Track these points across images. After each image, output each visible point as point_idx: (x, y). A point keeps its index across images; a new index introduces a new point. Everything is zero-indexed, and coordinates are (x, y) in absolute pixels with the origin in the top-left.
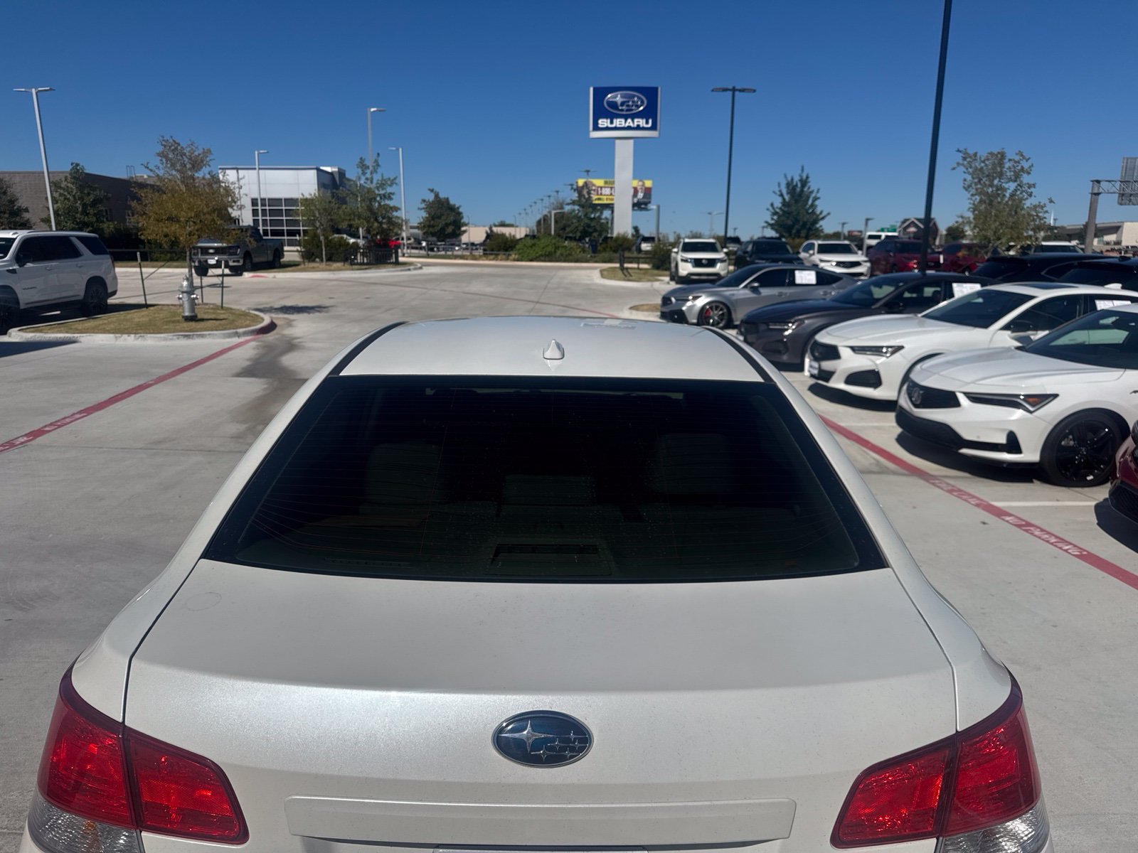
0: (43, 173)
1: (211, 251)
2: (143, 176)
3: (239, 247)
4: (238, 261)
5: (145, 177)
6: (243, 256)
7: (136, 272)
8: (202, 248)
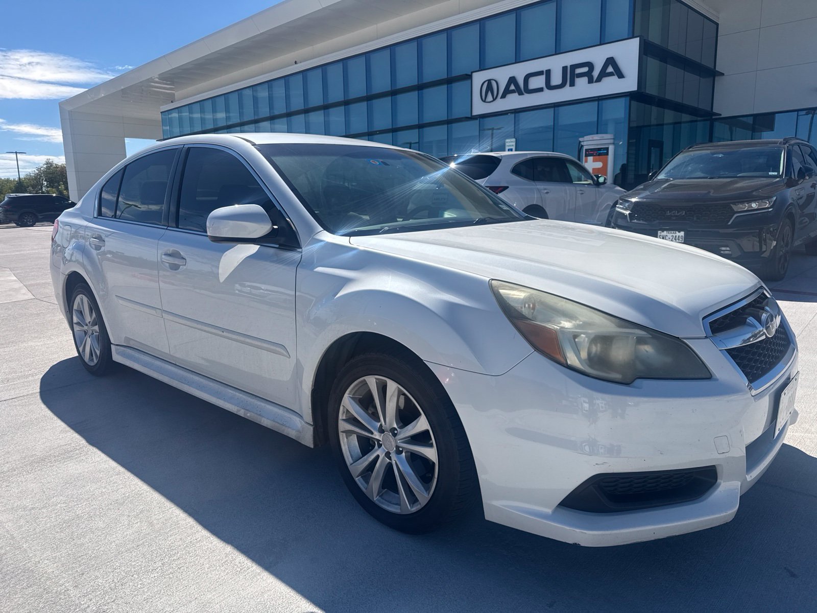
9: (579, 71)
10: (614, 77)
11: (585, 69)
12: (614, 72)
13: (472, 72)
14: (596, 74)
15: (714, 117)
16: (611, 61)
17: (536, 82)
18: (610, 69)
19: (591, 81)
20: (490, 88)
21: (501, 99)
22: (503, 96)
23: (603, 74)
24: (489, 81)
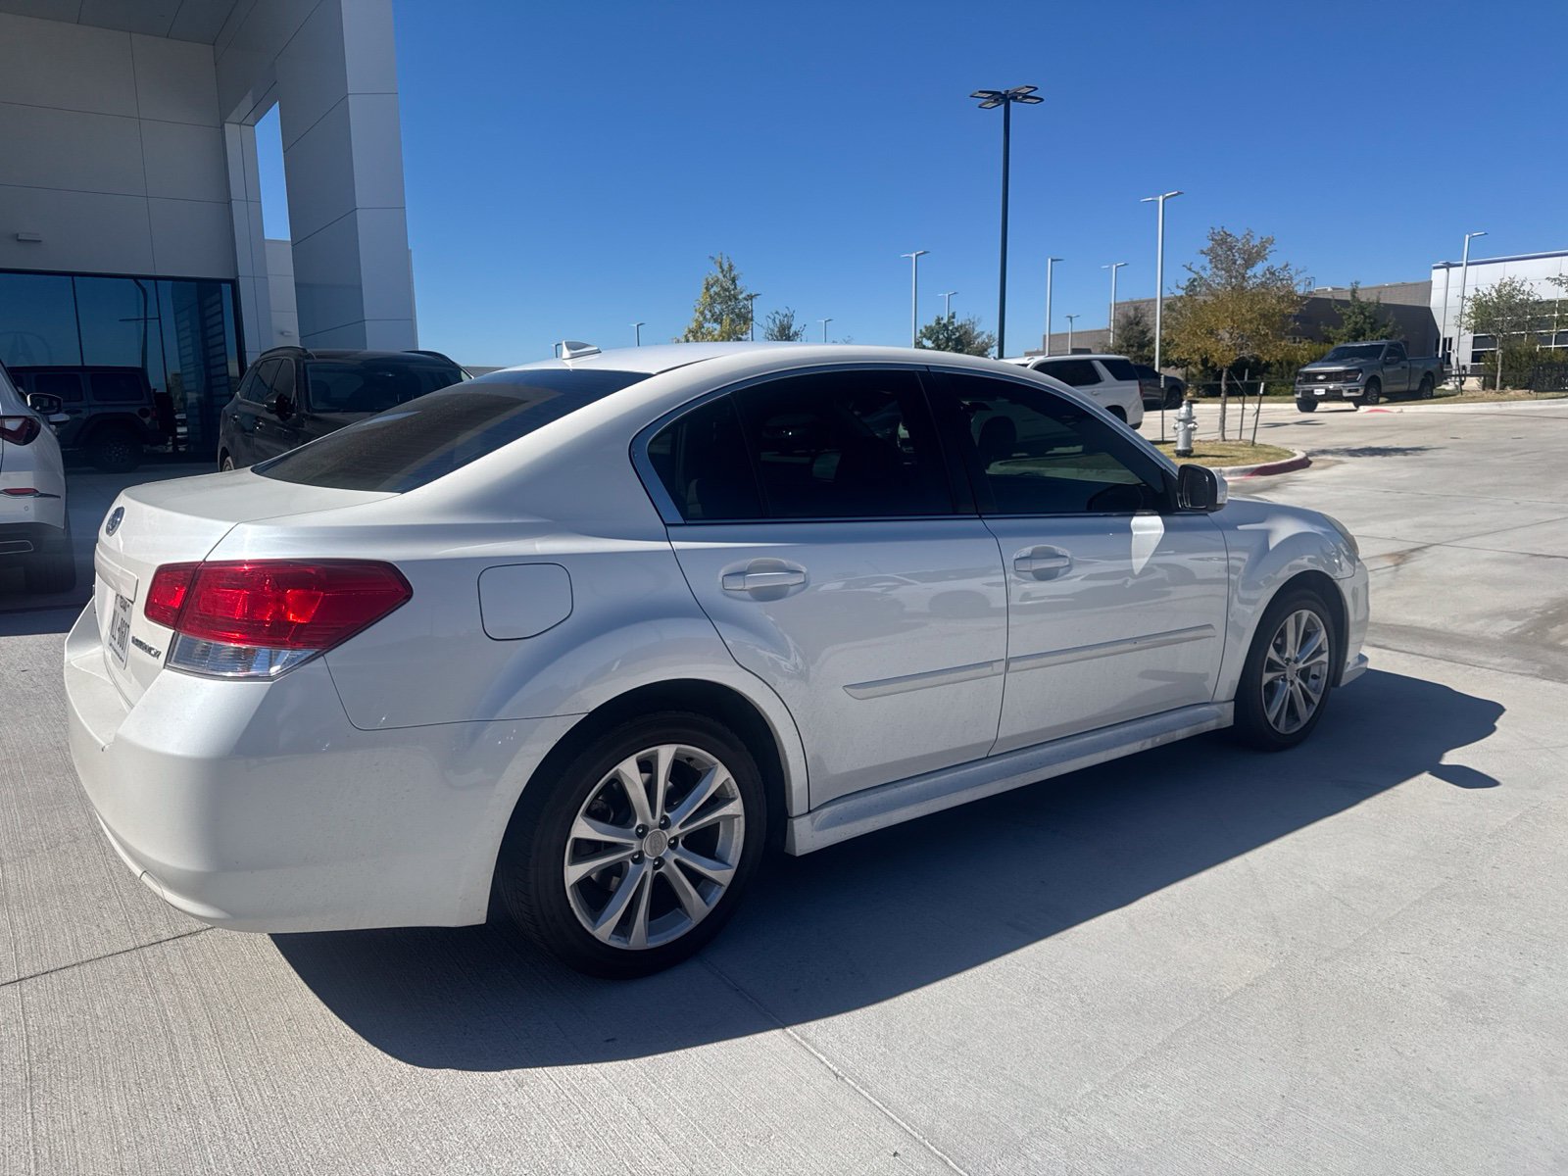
0: (1155, 300)
1: (1321, 377)
2: (1326, 290)
3: (1360, 371)
4: (1357, 391)
5: (1329, 289)
6: (1364, 384)
7: (1237, 409)
8: (1308, 374)
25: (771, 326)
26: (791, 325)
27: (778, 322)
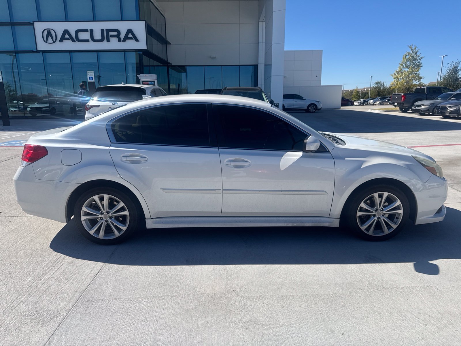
9: (111, 33)
10: (132, 40)
11: (116, 33)
12: (132, 37)
13: (34, 22)
14: (122, 36)
15: (168, 65)
16: (130, 31)
17: (83, 36)
18: (130, 35)
19: (119, 40)
20: (49, 34)
21: (60, 43)
22: (61, 41)
23: (126, 38)
24: (49, 30)
25: (449, 67)
26: (458, 66)
27: (453, 65)
